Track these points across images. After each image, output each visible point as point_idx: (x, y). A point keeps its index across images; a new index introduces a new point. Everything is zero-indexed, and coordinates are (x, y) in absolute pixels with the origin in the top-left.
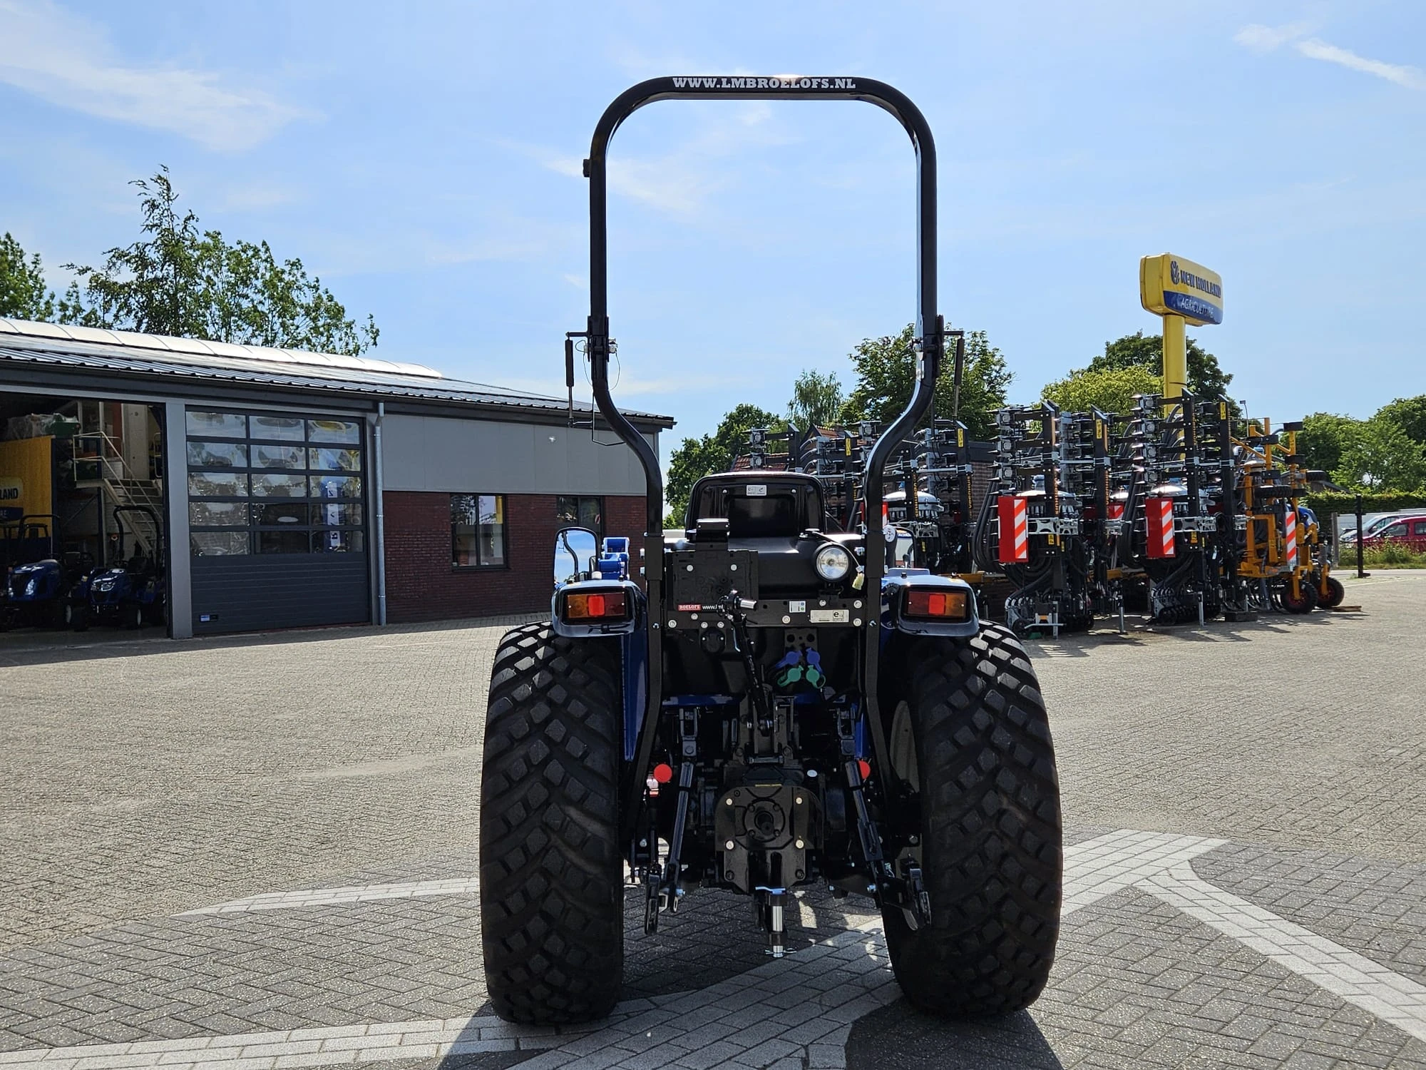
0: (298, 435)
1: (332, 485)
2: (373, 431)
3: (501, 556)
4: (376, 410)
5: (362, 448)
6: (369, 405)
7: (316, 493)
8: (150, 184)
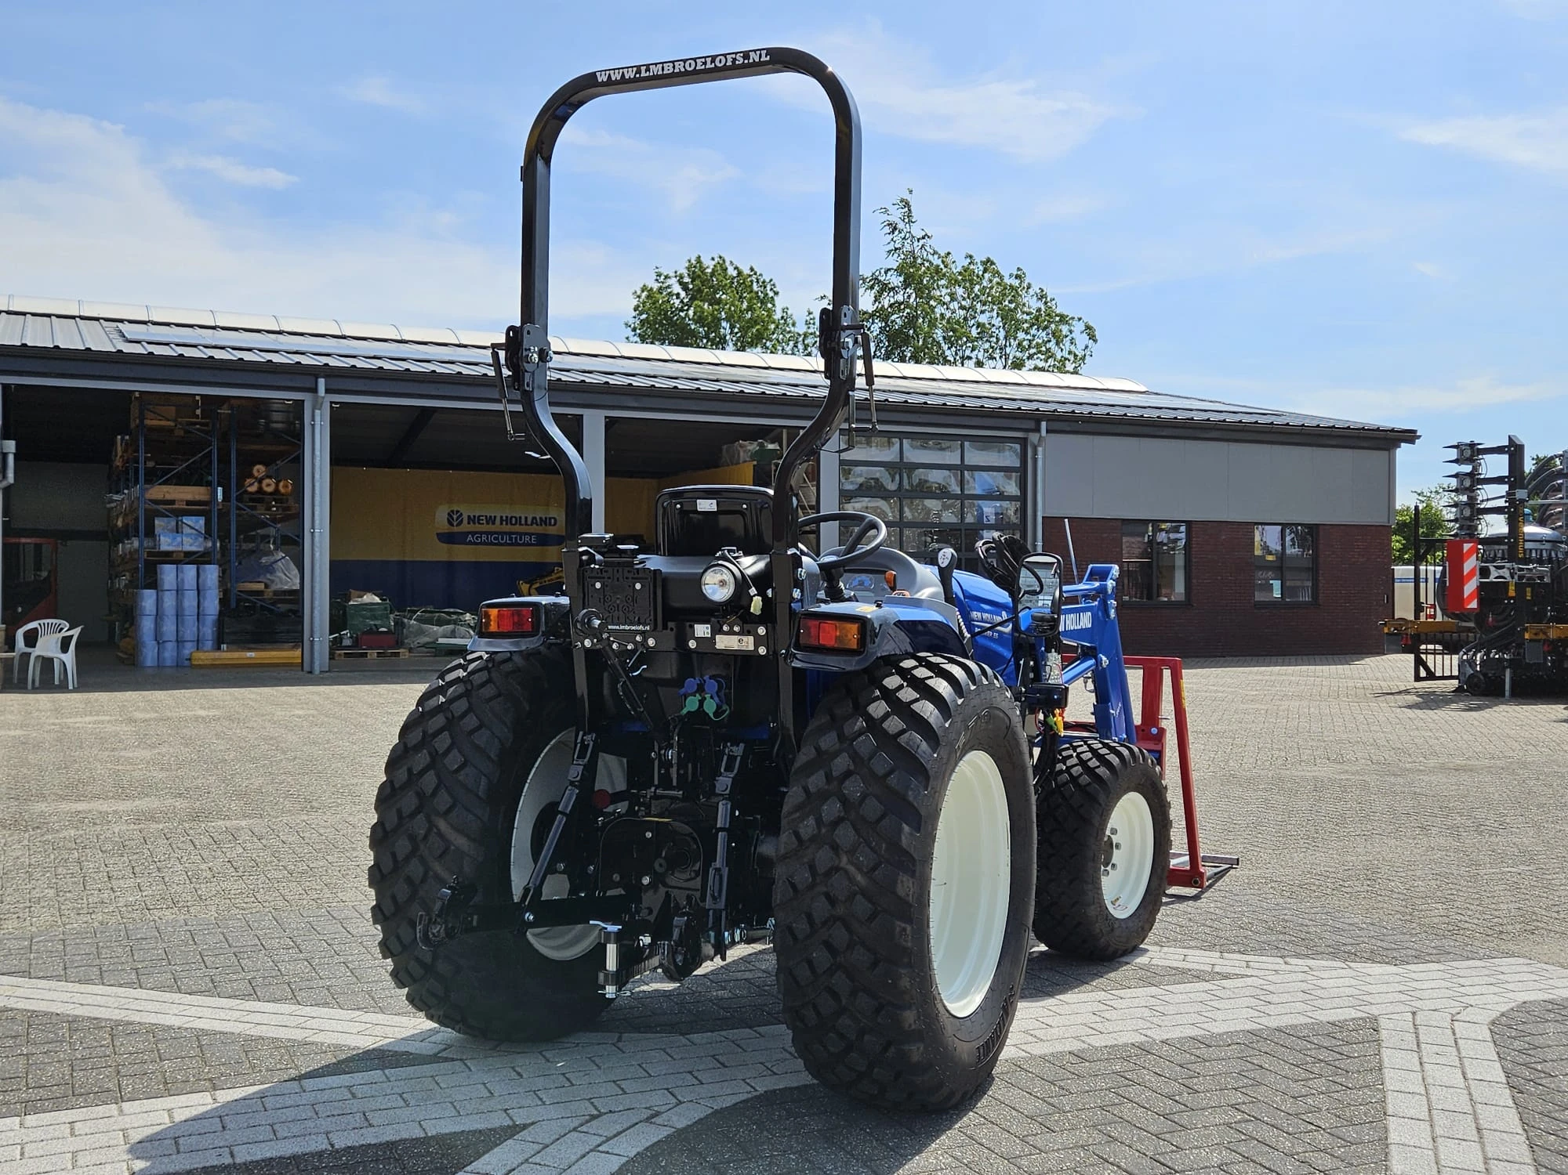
0: (953, 458)
1: (989, 509)
2: (1035, 453)
3: (1183, 591)
4: (1038, 430)
5: (1022, 471)
6: (1031, 425)
7: (969, 519)
8: (892, 209)
